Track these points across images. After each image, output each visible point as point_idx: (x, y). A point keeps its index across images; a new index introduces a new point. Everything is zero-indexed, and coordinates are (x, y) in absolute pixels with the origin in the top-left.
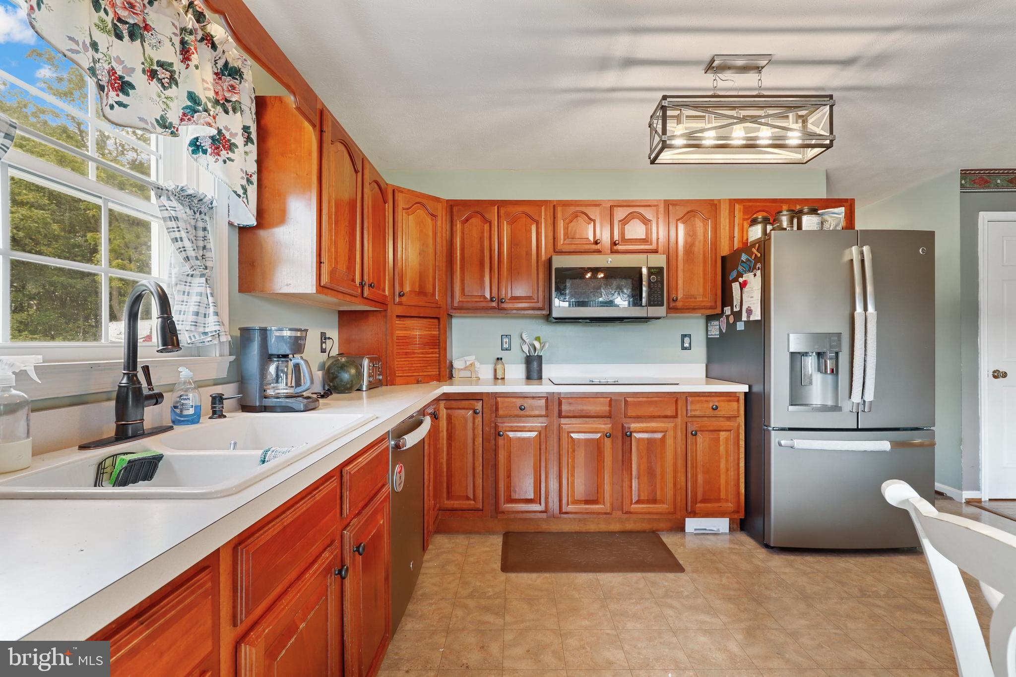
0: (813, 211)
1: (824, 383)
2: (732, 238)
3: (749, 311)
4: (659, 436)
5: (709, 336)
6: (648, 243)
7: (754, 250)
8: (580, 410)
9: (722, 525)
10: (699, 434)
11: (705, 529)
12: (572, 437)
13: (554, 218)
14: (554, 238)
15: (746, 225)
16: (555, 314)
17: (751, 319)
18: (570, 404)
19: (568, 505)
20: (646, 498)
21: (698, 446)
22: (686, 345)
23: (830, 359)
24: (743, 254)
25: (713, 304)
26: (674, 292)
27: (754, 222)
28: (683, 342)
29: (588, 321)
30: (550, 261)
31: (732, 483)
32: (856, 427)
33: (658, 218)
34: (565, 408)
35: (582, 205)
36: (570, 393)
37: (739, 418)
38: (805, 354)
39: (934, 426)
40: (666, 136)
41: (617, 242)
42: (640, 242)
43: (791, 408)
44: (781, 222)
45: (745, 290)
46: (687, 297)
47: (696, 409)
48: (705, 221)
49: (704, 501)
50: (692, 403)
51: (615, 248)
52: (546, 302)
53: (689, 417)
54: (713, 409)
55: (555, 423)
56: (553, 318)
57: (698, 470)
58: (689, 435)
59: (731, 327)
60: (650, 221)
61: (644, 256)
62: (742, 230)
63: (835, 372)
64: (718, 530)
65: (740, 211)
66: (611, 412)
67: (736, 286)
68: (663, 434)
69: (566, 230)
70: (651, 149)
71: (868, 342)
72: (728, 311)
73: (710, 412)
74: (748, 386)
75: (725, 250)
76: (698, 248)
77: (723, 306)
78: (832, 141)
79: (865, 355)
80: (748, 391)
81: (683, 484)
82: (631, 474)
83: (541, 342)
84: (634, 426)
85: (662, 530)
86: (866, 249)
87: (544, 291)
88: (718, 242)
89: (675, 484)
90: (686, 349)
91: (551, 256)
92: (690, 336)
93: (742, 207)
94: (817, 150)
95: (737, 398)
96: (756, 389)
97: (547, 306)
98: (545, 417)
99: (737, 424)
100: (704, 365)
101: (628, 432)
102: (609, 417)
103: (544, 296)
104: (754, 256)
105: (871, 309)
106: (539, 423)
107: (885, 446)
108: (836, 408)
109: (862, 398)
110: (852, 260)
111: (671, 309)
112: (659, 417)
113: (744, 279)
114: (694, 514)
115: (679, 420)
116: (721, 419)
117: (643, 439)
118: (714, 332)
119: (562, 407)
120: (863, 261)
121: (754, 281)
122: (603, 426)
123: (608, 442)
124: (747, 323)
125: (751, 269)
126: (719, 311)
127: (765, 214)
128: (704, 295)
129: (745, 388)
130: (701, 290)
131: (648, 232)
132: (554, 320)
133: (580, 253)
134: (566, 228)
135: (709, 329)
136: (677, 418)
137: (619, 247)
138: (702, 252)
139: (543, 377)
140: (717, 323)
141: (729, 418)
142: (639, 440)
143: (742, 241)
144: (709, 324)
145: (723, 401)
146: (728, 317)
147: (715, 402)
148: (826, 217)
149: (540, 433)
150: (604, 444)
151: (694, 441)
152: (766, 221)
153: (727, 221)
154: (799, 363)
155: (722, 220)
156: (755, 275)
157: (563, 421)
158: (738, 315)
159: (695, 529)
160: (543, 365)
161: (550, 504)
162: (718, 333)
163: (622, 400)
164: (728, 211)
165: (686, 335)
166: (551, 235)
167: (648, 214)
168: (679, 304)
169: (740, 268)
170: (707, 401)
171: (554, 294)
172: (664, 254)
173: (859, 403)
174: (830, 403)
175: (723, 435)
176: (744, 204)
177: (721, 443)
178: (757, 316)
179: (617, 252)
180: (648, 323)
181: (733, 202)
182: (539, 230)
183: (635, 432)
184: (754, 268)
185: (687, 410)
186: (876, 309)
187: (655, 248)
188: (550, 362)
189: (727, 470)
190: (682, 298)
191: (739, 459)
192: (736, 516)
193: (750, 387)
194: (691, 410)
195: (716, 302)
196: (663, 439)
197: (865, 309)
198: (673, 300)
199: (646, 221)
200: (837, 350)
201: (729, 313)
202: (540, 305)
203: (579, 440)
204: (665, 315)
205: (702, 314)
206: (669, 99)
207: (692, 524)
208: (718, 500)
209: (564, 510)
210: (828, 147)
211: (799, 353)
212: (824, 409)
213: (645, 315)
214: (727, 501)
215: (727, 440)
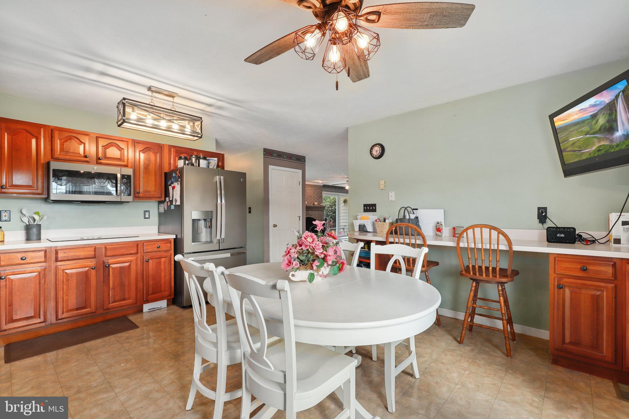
0: (205, 158)
1: (206, 232)
2: (170, 164)
3: (176, 201)
4: (127, 264)
5: (159, 212)
6: (121, 161)
7: (178, 173)
8: (73, 256)
9: (163, 304)
10: (150, 261)
11: (154, 308)
12: (66, 272)
13: (52, 137)
14: (52, 150)
15: (177, 159)
16: (52, 198)
17: (177, 204)
18: (65, 253)
19: (63, 313)
20: (119, 299)
21: (149, 267)
22: (147, 216)
23: (208, 222)
24: (174, 173)
25: (160, 196)
26: (138, 188)
27: (180, 158)
28: (145, 215)
29: (80, 202)
30: (48, 164)
31: (168, 282)
32: (219, 249)
33: (128, 148)
34: (61, 255)
35: (74, 133)
36: (65, 246)
37: (171, 251)
38: (199, 220)
39: (246, 246)
40: (125, 118)
41: (101, 158)
42: (116, 160)
43: (193, 244)
44: (192, 160)
45: (174, 190)
46: (145, 191)
47: (148, 248)
48: (155, 154)
49: (152, 294)
50: (146, 245)
51: (100, 161)
52: (45, 189)
53: (144, 253)
54: (157, 247)
55: (52, 265)
56: (51, 200)
57: (150, 279)
58: (145, 262)
59: (169, 207)
60: (123, 149)
61: (119, 168)
62: (175, 161)
63: (210, 227)
64: (161, 307)
65: (174, 151)
66: (95, 255)
67: (170, 188)
68: (129, 263)
69: (62, 147)
70: (118, 119)
71: (222, 214)
72: (167, 199)
73: (157, 249)
74: (175, 235)
75: (166, 169)
76: (152, 167)
77: (165, 197)
78: (202, 136)
79: (221, 220)
80: (175, 238)
81: (142, 287)
82: (109, 288)
83: (40, 215)
84: (111, 261)
85: (129, 315)
86: (222, 177)
87: (43, 183)
88: (163, 165)
89: (136, 288)
90: (147, 218)
91: (50, 161)
92: (149, 211)
93: (175, 150)
94: (196, 138)
95: (170, 241)
96: (179, 236)
97: (45, 192)
98: (44, 262)
99: (170, 254)
100: (157, 227)
101: (107, 265)
102: (94, 257)
103: (43, 186)
104: (178, 175)
105: (223, 201)
106: (38, 267)
107: (228, 255)
108: (211, 242)
109: (221, 237)
110: (217, 181)
111: (136, 197)
112: (127, 254)
113: (174, 185)
114: (148, 301)
115: (139, 255)
116: (162, 252)
117: (117, 268)
118: (162, 210)
119: (59, 254)
120: (221, 182)
121: (178, 186)
122: (90, 263)
123: (93, 272)
124: (175, 206)
125: (177, 181)
126: (163, 199)
127: (186, 155)
128: (155, 191)
129: (174, 237)
130: (153, 189)
131: (122, 154)
132: (52, 202)
133: (73, 162)
134: (62, 145)
135: (159, 208)
136: (138, 254)
137: (103, 161)
138: (154, 169)
139: (42, 238)
140: (163, 205)
141: (166, 251)
142: (114, 268)
143: (175, 166)
144: (159, 206)
145: (163, 243)
146: (167, 202)
147: (159, 244)
148: (211, 161)
149: (39, 273)
150: (90, 273)
151: (147, 264)
152: (186, 159)
153: (168, 155)
154: (197, 224)
155: (165, 154)
156: (178, 184)
157: (59, 263)
158: (171, 202)
159: (149, 309)
160: (42, 230)
161: (49, 316)
162: (163, 210)
163: (103, 248)
164: (168, 150)
165: (147, 211)
166: (49, 147)
167: (122, 145)
168: (141, 195)
169: (172, 180)
170: (154, 244)
171: (52, 179)
172: (132, 168)
173: (219, 239)
174: (209, 240)
175: (163, 260)
176: (176, 148)
177: (162, 264)
178: (178, 203)
179: (101, 164)
180: (123, 204)
181: (170, 147)
182: (39, 143)
183: (112, 264)
184: (178, 181)
185: (143, 250)
186: (225, 201)
187: (126, 164)
188: (48, 228)
189: (165, 276)
190: (143, 192)
191: (171, 270)
192: (169, 298)
193: (176, 236)
194: (146, 249)
195: (161, 195)
196: (129, 266)
197: (221, 201)
198: (137, 193)
199: (120, 149)
200: (211, 218)
201: (168, 201)
202: (39, 191)
203: (72, 274)
204: (132, 201)
205: (156, 201)
206: (126, 100)
207: (146, 307)
208: (161, 292)
209: (60, 317)
210: (201, 137)
211: (197, 219)
212: (207, 242)
213: (120, 200)
214: (165, 291)
215: (165, 262)
